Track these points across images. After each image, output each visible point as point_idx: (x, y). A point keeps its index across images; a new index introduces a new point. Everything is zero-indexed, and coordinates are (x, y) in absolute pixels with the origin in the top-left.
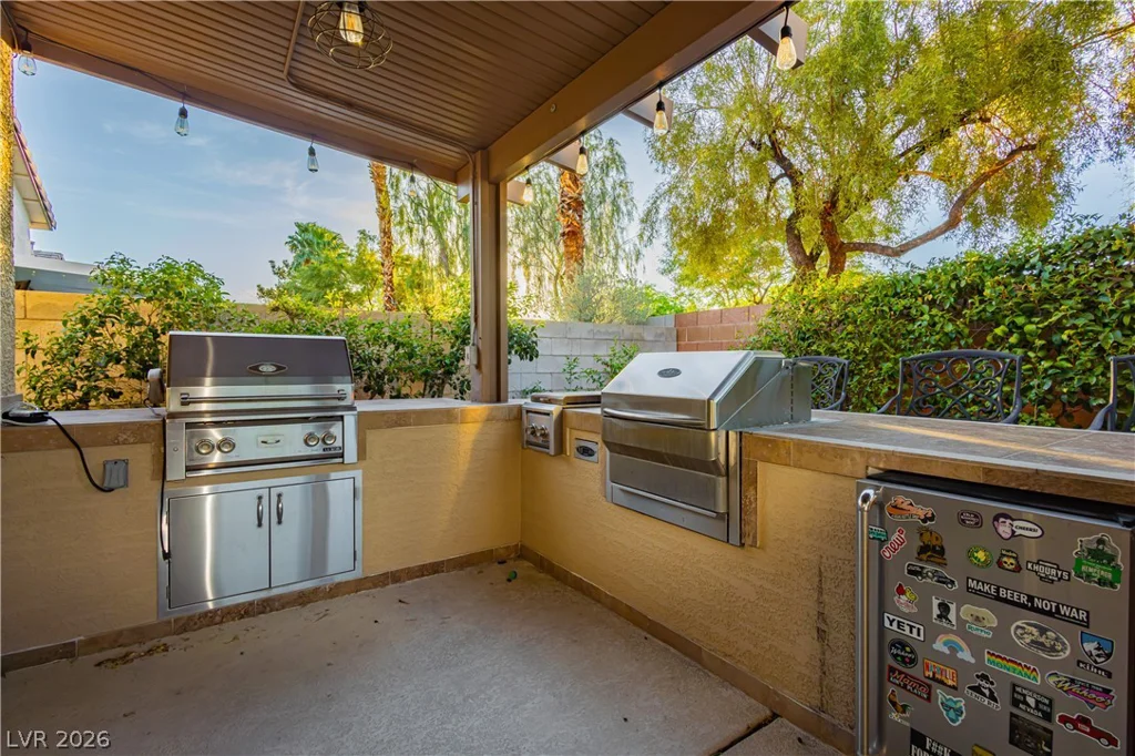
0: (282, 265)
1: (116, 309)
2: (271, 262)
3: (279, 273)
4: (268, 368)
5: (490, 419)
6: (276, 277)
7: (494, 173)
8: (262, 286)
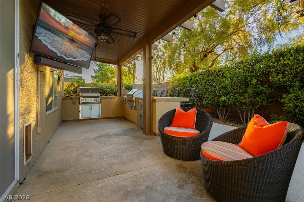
0: (96, 70)
1: (72, 84)
2: (94, 70)
3: (96, 72)
4: (90, 92)
5: (118, 99)
6: (95, 73)
7: (120, 64)
8: (92, 75)
